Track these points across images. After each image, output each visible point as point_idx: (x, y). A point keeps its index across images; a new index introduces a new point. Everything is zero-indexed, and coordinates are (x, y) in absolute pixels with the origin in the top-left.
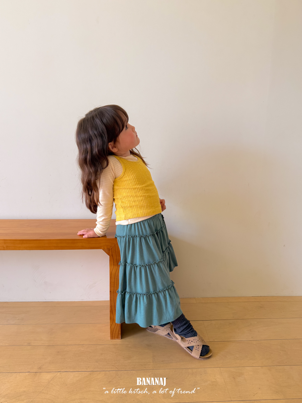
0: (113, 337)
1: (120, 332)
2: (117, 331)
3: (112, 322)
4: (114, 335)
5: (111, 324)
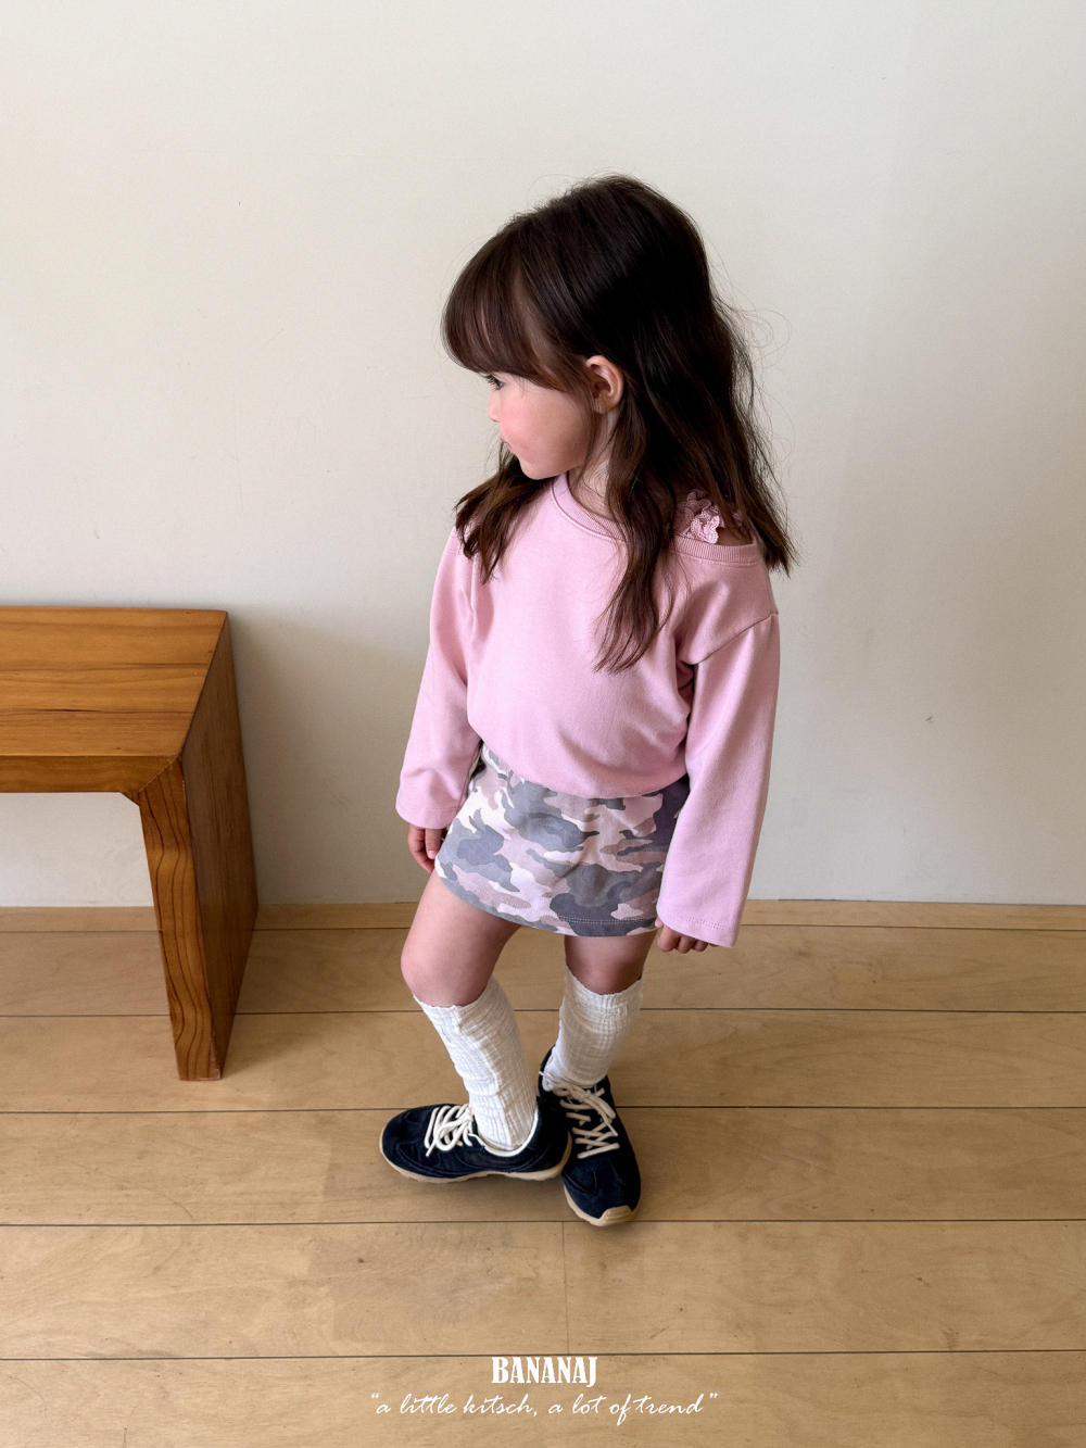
0: (188, 1071)
1: (213, 1059)
2: (205, 1053)
3: (181, 1026)
4: (191, 1066)
5: (179, 1032)
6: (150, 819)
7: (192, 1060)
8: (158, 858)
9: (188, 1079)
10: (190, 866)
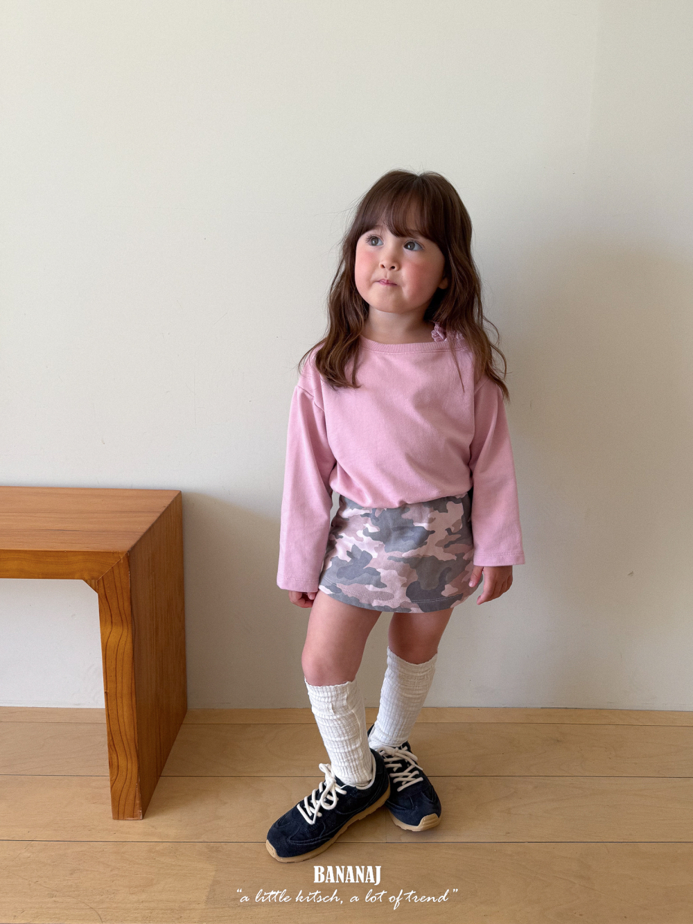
0: (119, 812)
3: (116, 772)
4: (121, 807)
6: (104, 601)
8: (108, 633)
9: (118, 819)
10: (130, 640)
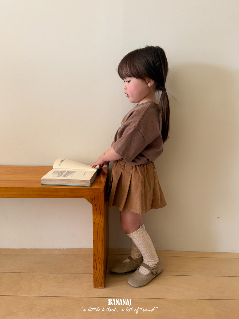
1: (103, 281)
2: (101, 279)
3: (96, 270)
4: (97, 283)
5: (95, 272)
6: (95, 206)
7: (97, 281)
8: (95, 218)
9: (96, 288)
10: (103, 221)
